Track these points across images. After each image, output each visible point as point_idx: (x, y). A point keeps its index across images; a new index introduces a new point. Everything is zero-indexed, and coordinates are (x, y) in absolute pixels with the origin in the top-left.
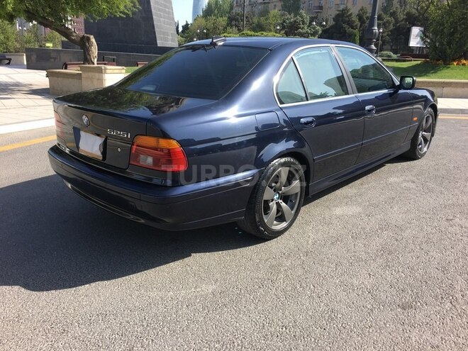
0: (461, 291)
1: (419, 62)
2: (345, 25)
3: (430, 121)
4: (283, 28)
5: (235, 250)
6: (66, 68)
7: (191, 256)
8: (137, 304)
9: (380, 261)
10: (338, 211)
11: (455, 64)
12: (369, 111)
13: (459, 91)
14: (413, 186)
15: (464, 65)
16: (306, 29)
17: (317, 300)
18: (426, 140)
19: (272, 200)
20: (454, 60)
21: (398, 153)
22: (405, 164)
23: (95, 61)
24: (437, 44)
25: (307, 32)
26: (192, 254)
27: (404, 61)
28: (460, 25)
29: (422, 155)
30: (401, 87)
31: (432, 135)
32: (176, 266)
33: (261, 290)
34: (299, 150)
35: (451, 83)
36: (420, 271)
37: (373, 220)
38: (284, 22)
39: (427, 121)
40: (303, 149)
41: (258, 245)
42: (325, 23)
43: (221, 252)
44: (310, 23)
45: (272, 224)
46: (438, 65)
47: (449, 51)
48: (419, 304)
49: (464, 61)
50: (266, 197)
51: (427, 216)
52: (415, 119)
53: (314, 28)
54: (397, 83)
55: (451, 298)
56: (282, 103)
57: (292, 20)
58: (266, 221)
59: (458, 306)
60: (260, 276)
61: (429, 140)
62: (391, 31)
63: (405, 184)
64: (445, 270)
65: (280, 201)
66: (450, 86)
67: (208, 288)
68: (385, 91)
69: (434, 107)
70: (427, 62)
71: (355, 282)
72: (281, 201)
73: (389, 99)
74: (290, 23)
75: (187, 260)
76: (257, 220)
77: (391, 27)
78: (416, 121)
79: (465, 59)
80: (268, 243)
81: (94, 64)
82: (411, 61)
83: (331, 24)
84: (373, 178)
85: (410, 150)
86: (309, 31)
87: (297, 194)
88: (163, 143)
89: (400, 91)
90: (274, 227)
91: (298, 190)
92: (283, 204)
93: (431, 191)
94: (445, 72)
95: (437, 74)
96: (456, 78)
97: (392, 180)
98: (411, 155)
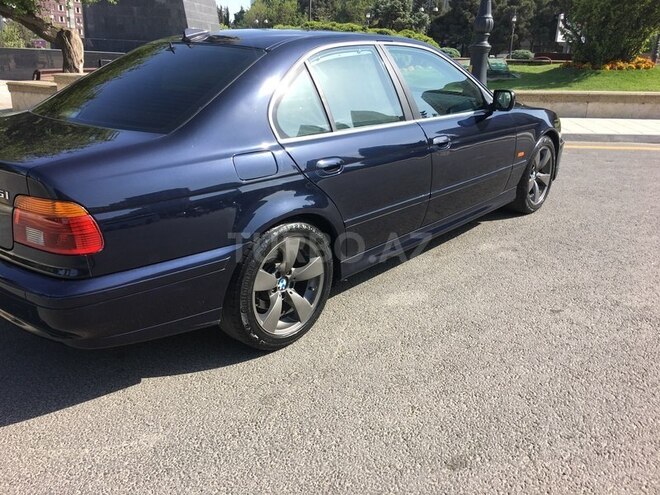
0: (550, 434)
1: (557, 66)
2: (467, 13)
3: (548, 155)
4: (377, 16)
5: (213, 371)
6: (38, 79)
7: (139, 382)
8: (25, 472)
9: (435, 383)
10: (392, 300)
11: (608, 67)
12: (440, 145)
13: (610, 107)
14: (513, 256)
15: (620, 68)
16: (408, 18)
17: (320, 456)
18: (541, 185)
19: (275, 290)
20: (607, 62)
21: (496, 205)
22: (509, 221)
23: (81, 67)
24: (583, 39)
25: (410, 23)
26: (143, 380)
27: (540, 64)
28: (614, 11)
29: (536, 208)
30: (496, 106)
31: (553, 177)
32: (111, 401)
33: (235, 442)
34: (317, 211)
35: (599, 96)
36: (493, 401)
37: (441, 313)
38: (377, 7)
39: (542, 156)
40: (325, 209)
41: (252, 362)
42: (437, 9)
43: (189, 375)
44: (416, 10)
45: (275, 327)
46: (584, 70)
47: (599, 49)
48: (478, 459)
49: (621, 64)
50: (259, 286)
51: (524, 305)
52: (521, 154)
53: (420, 17)
54: (490, 100)
55: (531, 447)
56: (284, 136)
57: (388, 4)
58: (261, 323)
59: (539, 462)
60: (241, 415)
61: (547, 184)
62: (531, 21)
63: (502, 253)
64: (531, 397)
65: (289, 290)
66: (598, 101)
67: (149, 440)
68: (470, 113)
69: (553, 135)
70: (568, 65)
71: (388, 422)
72: (292, 290)
73: (475, 126)
74: (386, 9)
75: (131, 390)
76: (245, 323)
77: (532, 15)
78: (523, 158)
79: (623, 61)
80: (270, 357)
81: (78, 71)
82: (549, 63)
83: (446, 11)
84: (458, 244)
85: (515, 200)
86: (413, 21)
87: (318, 278)
88: (61, 208)
89: (496, 113)
90: (278, 332)
91: (320, 271)
92: (295, 295)
93: (538, 264)
94: (593, 80)
95: (582, 84)
96: (608, 88)
97: (484, 247)
98: (518, 207)
